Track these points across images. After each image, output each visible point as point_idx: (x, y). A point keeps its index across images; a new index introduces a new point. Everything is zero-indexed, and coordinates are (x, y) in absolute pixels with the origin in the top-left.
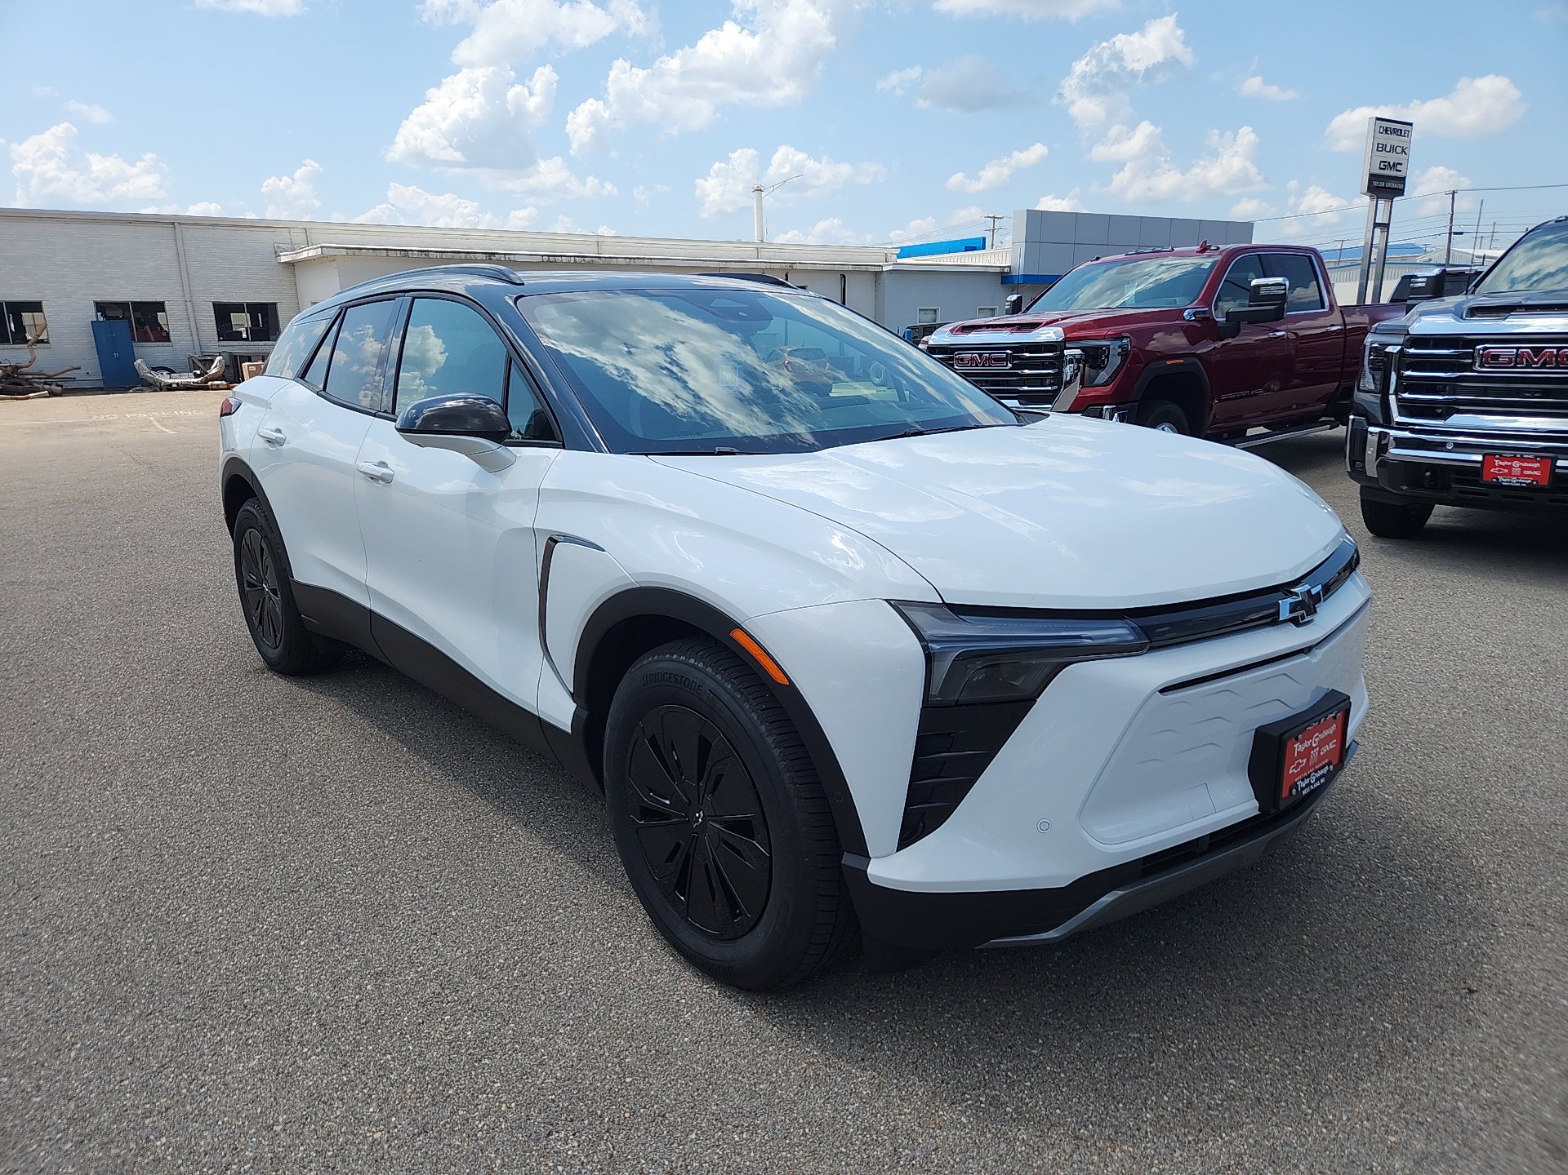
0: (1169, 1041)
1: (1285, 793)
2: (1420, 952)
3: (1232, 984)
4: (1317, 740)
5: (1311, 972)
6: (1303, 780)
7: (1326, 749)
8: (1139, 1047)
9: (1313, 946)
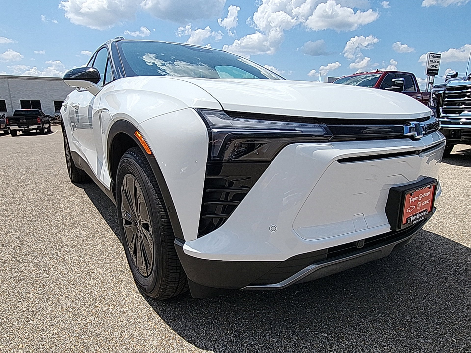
0: (341, 340)
1: (404, 222)
2: (467, 302)
3: (375, 312)
4: (421, 197)
5: (414, 308)
6: (413, 216)
7: (425, 203)
8: (326, 342)
9: (414, 296)
